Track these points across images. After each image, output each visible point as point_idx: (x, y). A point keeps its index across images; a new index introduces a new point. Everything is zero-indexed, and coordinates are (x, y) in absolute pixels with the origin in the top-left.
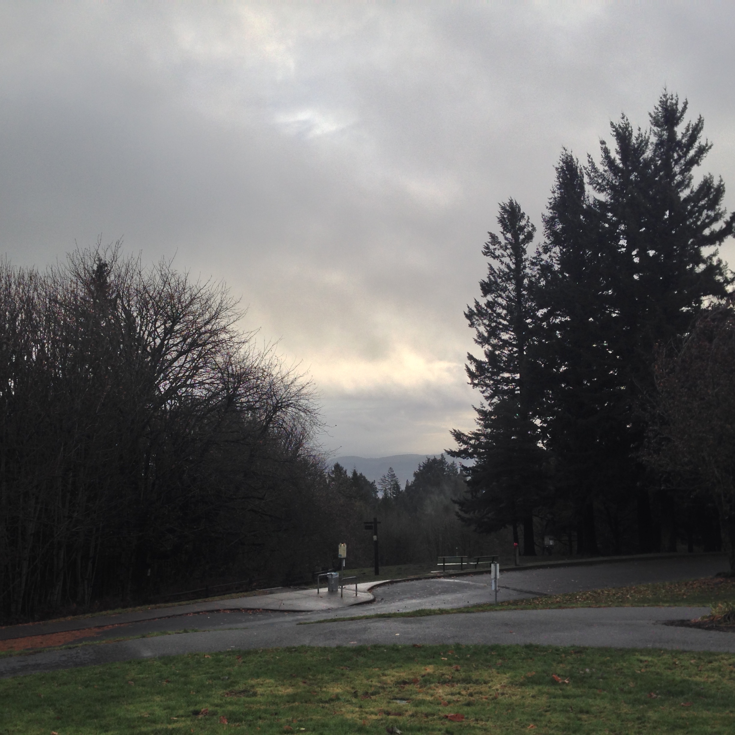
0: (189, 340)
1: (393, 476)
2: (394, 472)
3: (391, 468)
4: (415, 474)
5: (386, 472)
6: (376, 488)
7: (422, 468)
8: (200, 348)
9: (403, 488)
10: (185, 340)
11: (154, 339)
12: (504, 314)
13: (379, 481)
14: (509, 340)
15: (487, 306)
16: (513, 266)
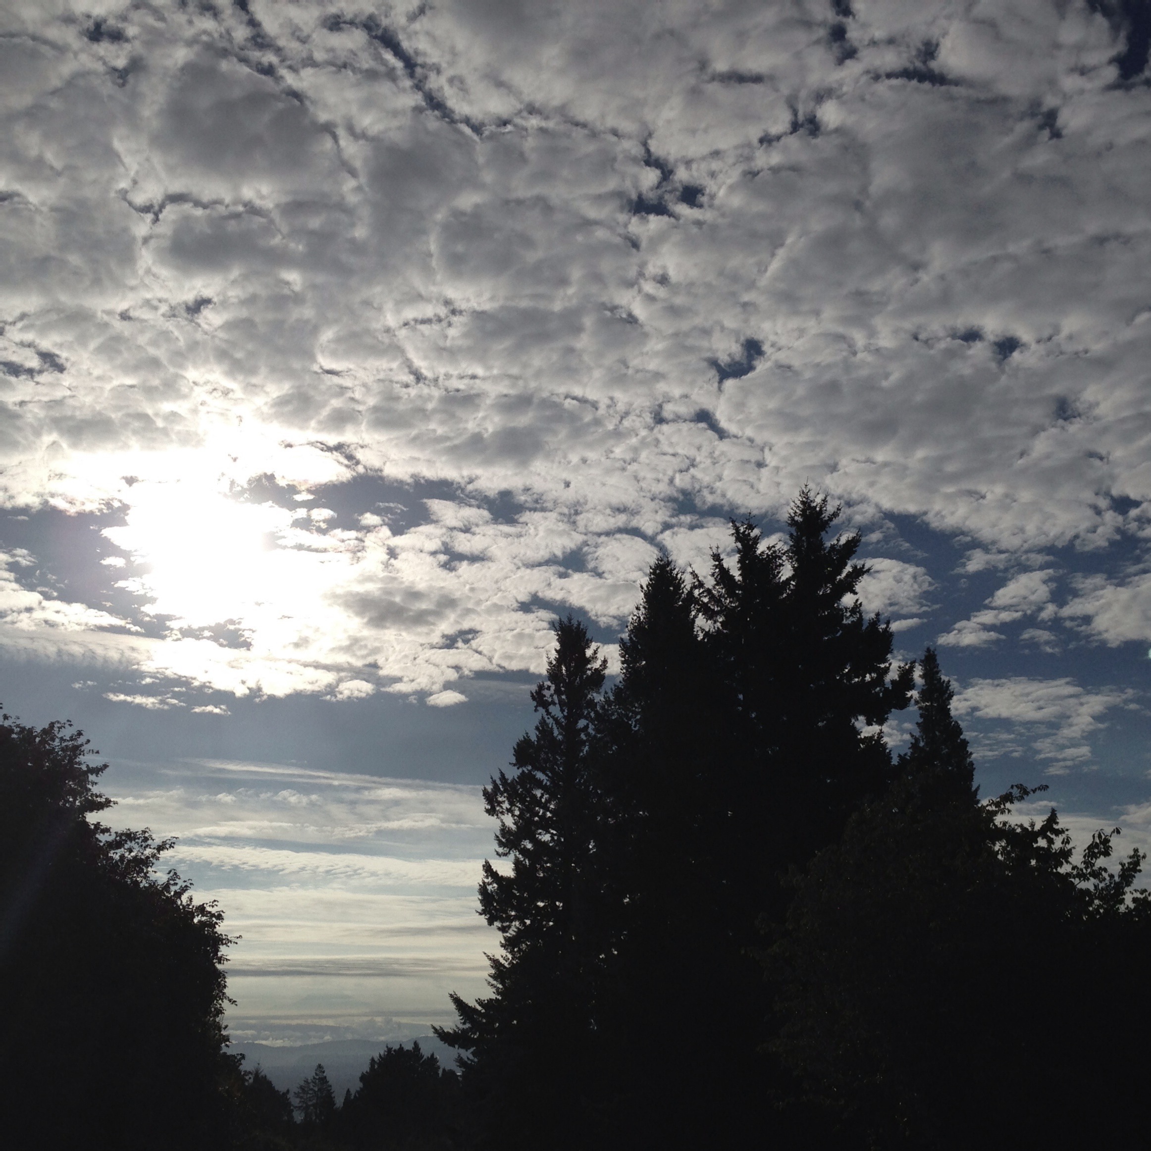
1: (324, 1080)
2: (325, 1074)
3: (320, 1066)
4: (363, 1078)
5: (311, 1074)
6: (290, 1104)
7: (376, 1066)
9: (339, 1101)
12: (546, 796)
13: (296, 1090)
14: (551, 845)
15: (519, 782)
16: (564, 723)
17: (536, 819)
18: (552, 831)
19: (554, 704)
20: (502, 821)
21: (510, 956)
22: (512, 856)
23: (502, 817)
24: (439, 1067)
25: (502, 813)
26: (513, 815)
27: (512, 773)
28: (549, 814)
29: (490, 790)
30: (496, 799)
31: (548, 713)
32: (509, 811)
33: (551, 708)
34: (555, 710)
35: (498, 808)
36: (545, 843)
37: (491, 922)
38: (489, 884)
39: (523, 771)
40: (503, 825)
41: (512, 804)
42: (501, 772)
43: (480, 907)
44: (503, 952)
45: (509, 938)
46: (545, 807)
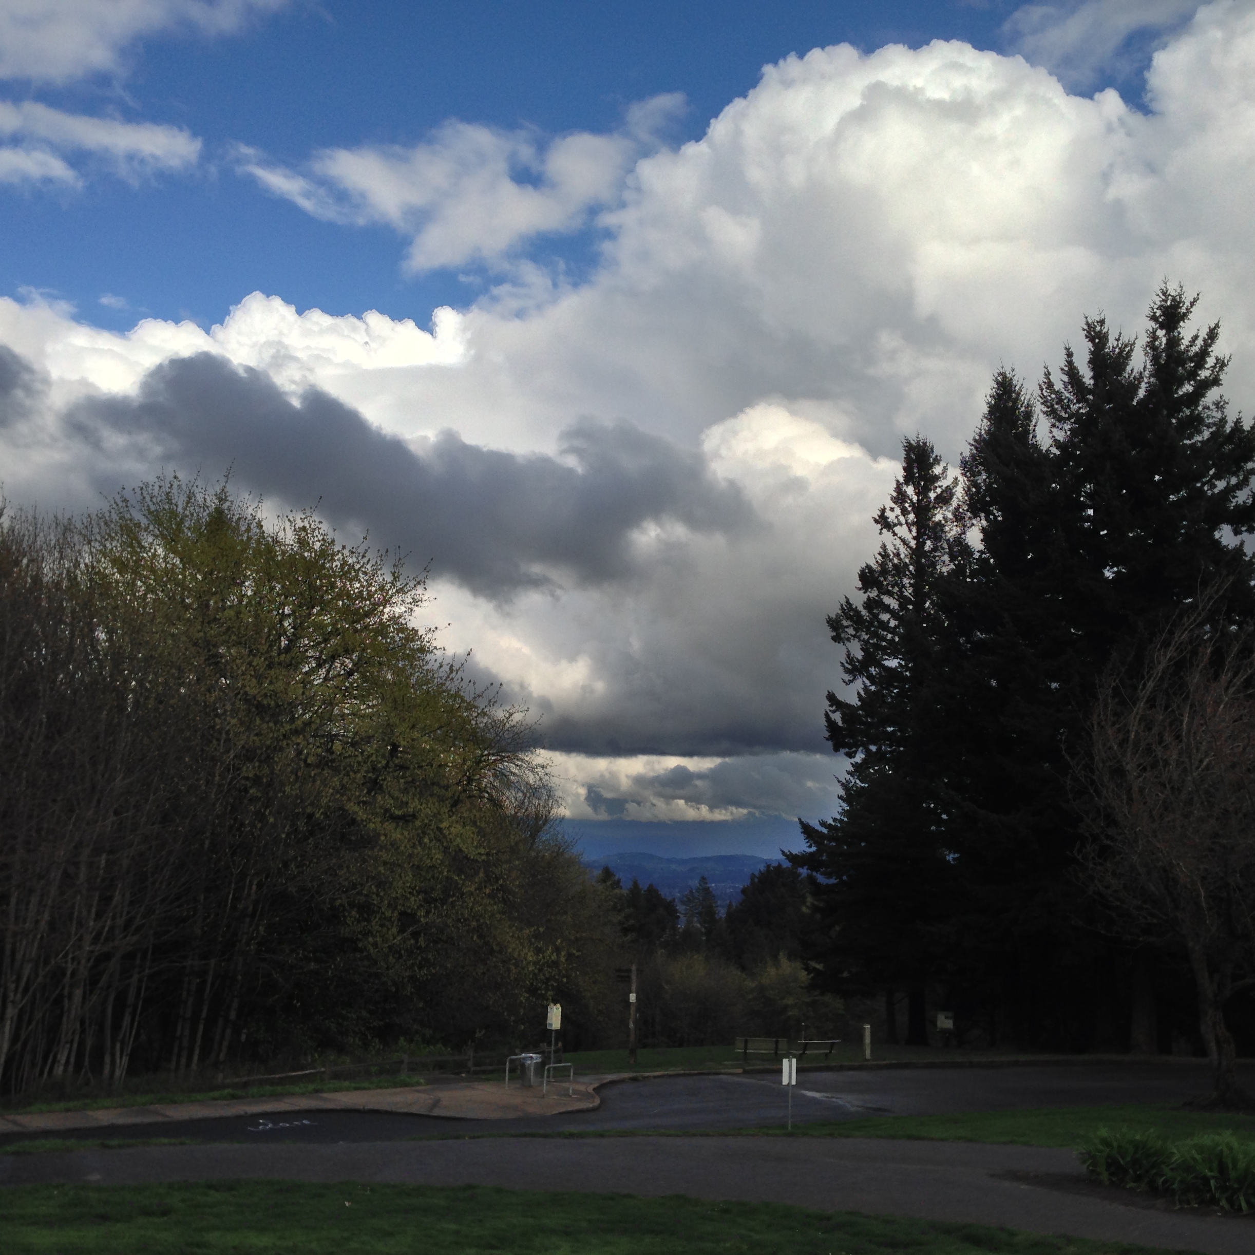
1: (707, 891)
2: (709, 885)
3: (704, 877)
4: (744, 892)
5: (695, 884)
6: (676, 911)
7: (756, 880)
9: (722, 913)
12: (893, 623)
13: (682, 898)
14: (899, 670)
15: (865, 608)
16: (913, 543)
17: (884, 643)
18: (898, 656)
19: (901, 524)
20: (847, 649)
21: (857, 780)
22: (859, 684)
23: (848, 644)
25: (848, 640)
26: (860, 641)
27: (859, 599)
28: (897, 638)
29: (834, 617)
30: (842, 625)
31: (895, 534)
32: (856, 636)
33: (897, 529)
34: (902, 531)
35: (843, 635)
36: (895, 669)
37: (836, 748)
38: (834, 712)
39: (869, 596)
40: (848, 652)
41: (856, 630)
42: (846, 597)
43: (827, 734)
44: (852, 778)
45: (857, 763)
46: (893, 631)
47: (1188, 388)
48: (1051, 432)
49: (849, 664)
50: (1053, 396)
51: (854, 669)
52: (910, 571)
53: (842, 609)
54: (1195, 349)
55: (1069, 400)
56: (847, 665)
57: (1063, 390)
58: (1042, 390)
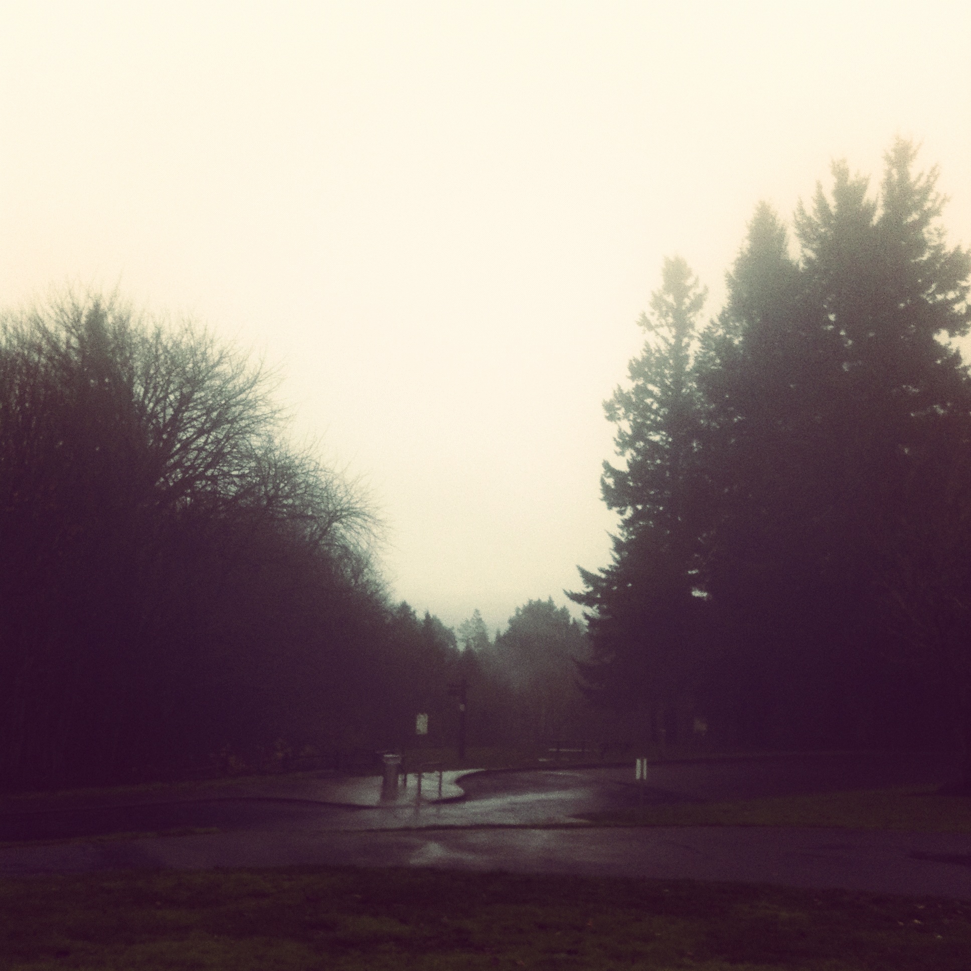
0: (215, 414)
1: (480, 620)
2: (481, 616)
3: (477, 611)
4: (511, 621)
5: (469, 616)
6: (455, 637)
7: (520, 613)
8: (227, 426)
9: (492, 638)
10: (208, 413)
11: (164, 409)
12: (655, 406)
13: (460, 627)
14: (661, 444)
15: (633, 393)
16: (672, 341)
17: (649, 422)
18: (661, 432)
20: (619, 426)
21: (625, 533)
22: (628, 455)
23: (618, 422)
24: (569, 617)
25: (619, 419)
26: (629, 420)
27: (629, 386)
28: (659, 419)
29: (608, 401)
30: (614, 408)
31: (658, 334)
32: (626, 416)
33: (659, 330)
34: (665, 331)
35: (615, 416)
36: (656, 443)
37: (610, 507)
38: (609, 477)
39: (637, 384)
40: (620, 429)
41: (627, 411)
42: (618, 385)
43: (602, 496)
44: (621, 531)
45: (626, 520)
46: (656, 413)
47: (915, 216)
48: (803, 252)
49: (620, 438)
50: (805, 221)
51: (625, 443)
52: (670, 364)
53: (615, 395)
54: (921, 184)
55: (819, 225)
56: (618, 440)
57: (813, 216)
58: (795, 216)
